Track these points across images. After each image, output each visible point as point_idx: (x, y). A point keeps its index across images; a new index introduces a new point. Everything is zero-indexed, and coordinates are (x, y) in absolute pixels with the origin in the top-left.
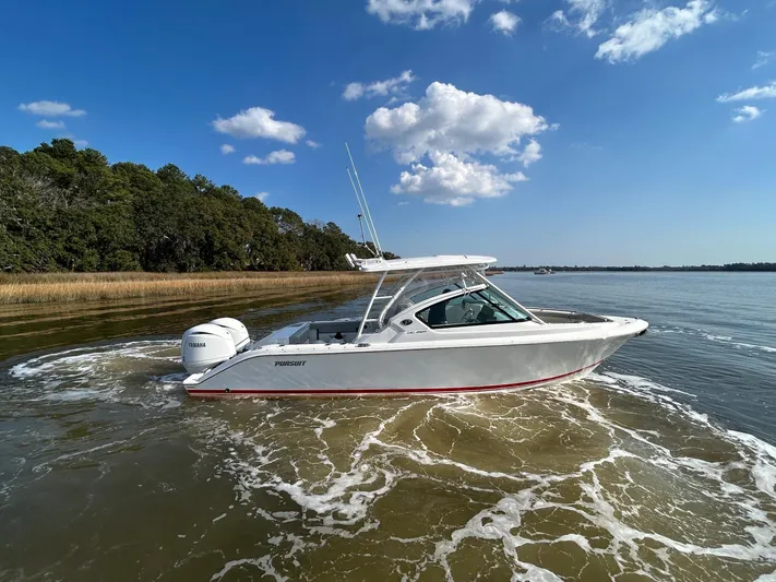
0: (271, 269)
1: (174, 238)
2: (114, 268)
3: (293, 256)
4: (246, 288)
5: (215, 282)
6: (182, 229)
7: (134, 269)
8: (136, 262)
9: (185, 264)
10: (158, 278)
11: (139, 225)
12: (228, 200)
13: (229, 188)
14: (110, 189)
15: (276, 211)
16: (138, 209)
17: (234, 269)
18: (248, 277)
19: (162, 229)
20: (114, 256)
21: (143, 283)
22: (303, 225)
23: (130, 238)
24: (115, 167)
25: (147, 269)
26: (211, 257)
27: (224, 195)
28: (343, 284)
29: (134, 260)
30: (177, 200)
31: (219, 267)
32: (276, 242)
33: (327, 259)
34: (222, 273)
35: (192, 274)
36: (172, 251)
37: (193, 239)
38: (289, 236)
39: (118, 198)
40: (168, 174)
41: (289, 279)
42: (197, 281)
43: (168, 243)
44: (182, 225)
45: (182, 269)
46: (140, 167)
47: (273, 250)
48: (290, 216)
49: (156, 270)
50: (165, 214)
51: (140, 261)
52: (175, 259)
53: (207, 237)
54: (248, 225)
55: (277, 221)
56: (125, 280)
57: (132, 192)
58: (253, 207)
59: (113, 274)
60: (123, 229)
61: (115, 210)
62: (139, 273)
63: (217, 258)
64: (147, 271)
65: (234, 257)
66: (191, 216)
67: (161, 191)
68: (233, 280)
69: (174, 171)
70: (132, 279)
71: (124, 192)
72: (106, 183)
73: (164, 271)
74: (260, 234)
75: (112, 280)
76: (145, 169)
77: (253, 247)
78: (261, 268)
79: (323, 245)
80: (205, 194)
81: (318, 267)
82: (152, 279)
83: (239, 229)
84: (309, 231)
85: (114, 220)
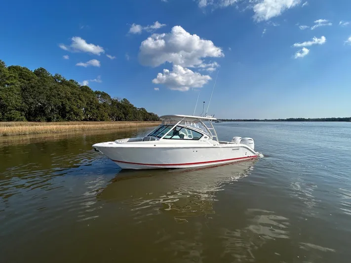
0: (95, 120)
1: (44, 105)
2: (10, 119)
3: (106, 114)
4: (83, 129)
5: (67, 127)
6: (49, 100)
7: (22, 120)
8: (23, 117)
9: (51, 118)
10: (36, 125)
11: (25, 98)
12: (74, 87)
13: (73, 81)
14: (7, 79)
15: (97, 93)
16: (24, 90)
17: (77, 120)
18: (84, 124)
19: (38, 100)
20: (10, 114)
21: (27, 127)
22: (111, 100)
23: (19, 104)
24: (9, 68)
25: (29, 120)
26: (64, 114)
27: (70, 84)
28: (131, 127)
29: (22, 115)
30: (46, 86)
31: (69, 119)
32: (98, 108)
33: (123, 116)
34: (71, 122)
35: (55, 123)
36: (43, 112)
37: (55, 106)
38: (104, 105)
39: (12, 84)
40: (40, 73)
41: (105, 125)
42: (58, 126)
43: (41, 107)
44: (49, 98)
45: (49, 120)
46: (24, 68)
47: (97, 111)
48: (104, 95)
49: (34, 121)
50: (39, 93)
51: (25, 116)
52: (45, 115)
53: (62, 105)
54: (84, 99)
55: (98, 98)
56: (17, 126)
57: (20, 81)
58: (86, 91)
59: (10, 123)
60: (15, 99)
61: (11, 90)
62: (25, 122)
63: (68, 115)
64: (29, 121)
65: (77, 115)
66: (53, 94)
67: (36, 81)
68: (77, 126)
69: (43, 71)
70: (21, 125)
71: (15, 81)
72: (4, 76)
73: (39, 121)
74: (90, 104)
75: (10, 126)
76: (27, 69)
77: (86, 109)
78: (90, 120)
79: (121, 109)
80: (61, 83)
81: (119, 119)
82: (32, 125)
83: (79, 101)
84: (114, 103)
85: (10, 95)
